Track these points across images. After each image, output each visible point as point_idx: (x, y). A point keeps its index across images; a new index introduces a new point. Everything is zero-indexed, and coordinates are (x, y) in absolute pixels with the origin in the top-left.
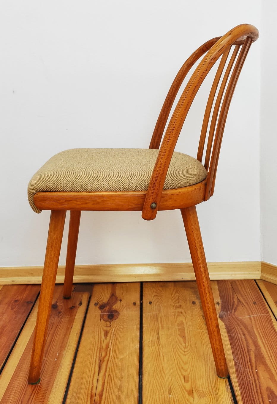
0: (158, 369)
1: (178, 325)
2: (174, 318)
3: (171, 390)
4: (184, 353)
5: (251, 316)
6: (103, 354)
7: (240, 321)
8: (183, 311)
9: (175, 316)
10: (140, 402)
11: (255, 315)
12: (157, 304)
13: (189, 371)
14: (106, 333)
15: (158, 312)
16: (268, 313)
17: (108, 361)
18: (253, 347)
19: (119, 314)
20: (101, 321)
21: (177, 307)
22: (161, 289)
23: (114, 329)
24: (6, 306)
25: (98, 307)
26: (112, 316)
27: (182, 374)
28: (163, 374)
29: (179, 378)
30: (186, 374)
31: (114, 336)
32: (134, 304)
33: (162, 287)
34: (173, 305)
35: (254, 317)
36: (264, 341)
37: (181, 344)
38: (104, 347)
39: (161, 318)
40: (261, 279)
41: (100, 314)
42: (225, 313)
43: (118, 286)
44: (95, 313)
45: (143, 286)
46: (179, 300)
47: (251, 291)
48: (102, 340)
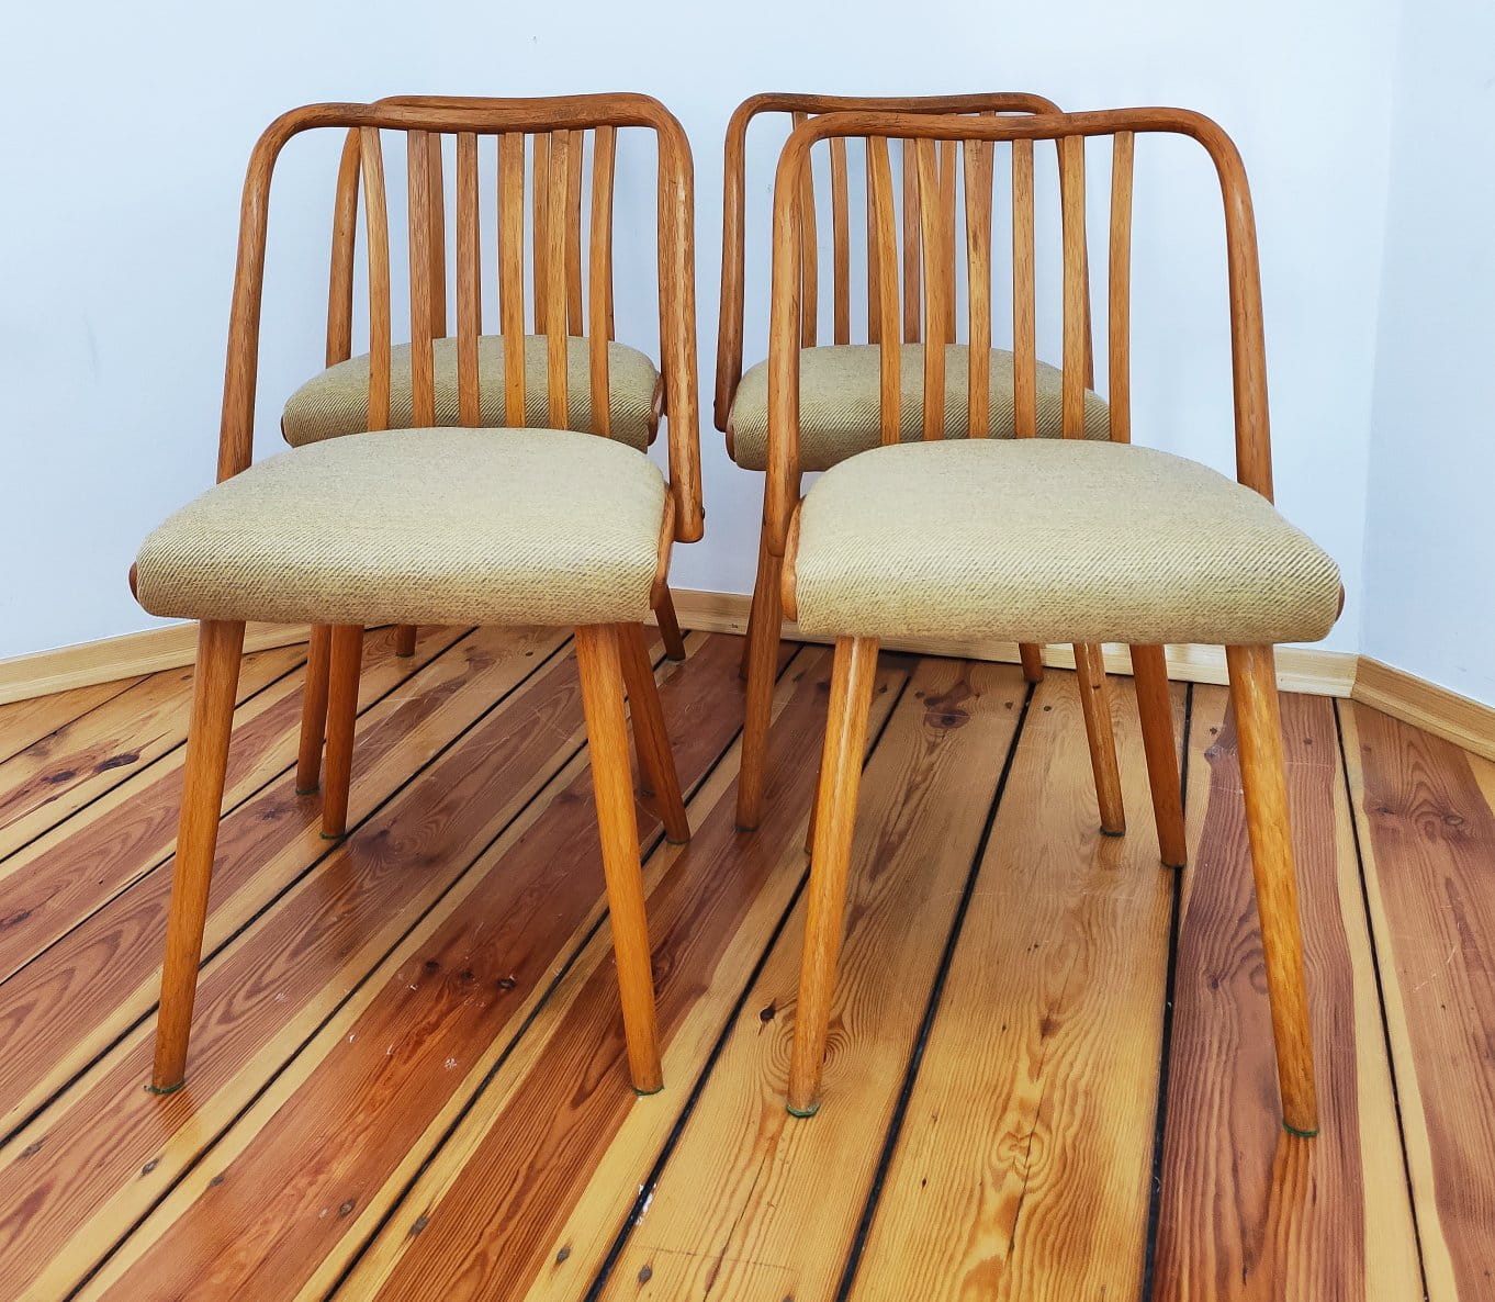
8: (1121, 733)
12: (1064, 712)
15: (1059, 728)
25: (922, 700)
26: (951, 719)
31: (949, 753)
39: (1063, 737)
40: (1351, 698)
42: (1222, 749)
43: (978, 668)
46: (1120, 713)
47: (1312, 717)
48: (921, 756)
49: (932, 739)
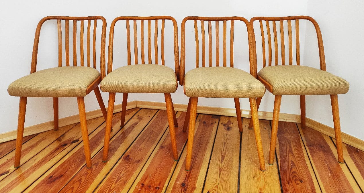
6: (226, 141)
7: (285, 137)
11: (292, 136)
14: (227, 135)
16: (299, 136)
17: (228, 143)
18: (288, 147)
19: (232, 128)
20: (224, 130)
23: (230, 133)
25: (223, 125)
26: (229, 129)
31: (230, 136)
36: (294, 145)
38: (226, 139)
40: (299, 123)
41: (224, 127)
43: (231, 118)
44: (221, 127)
45: (243, 119)
47: (293, 127)
49: (226, 133)
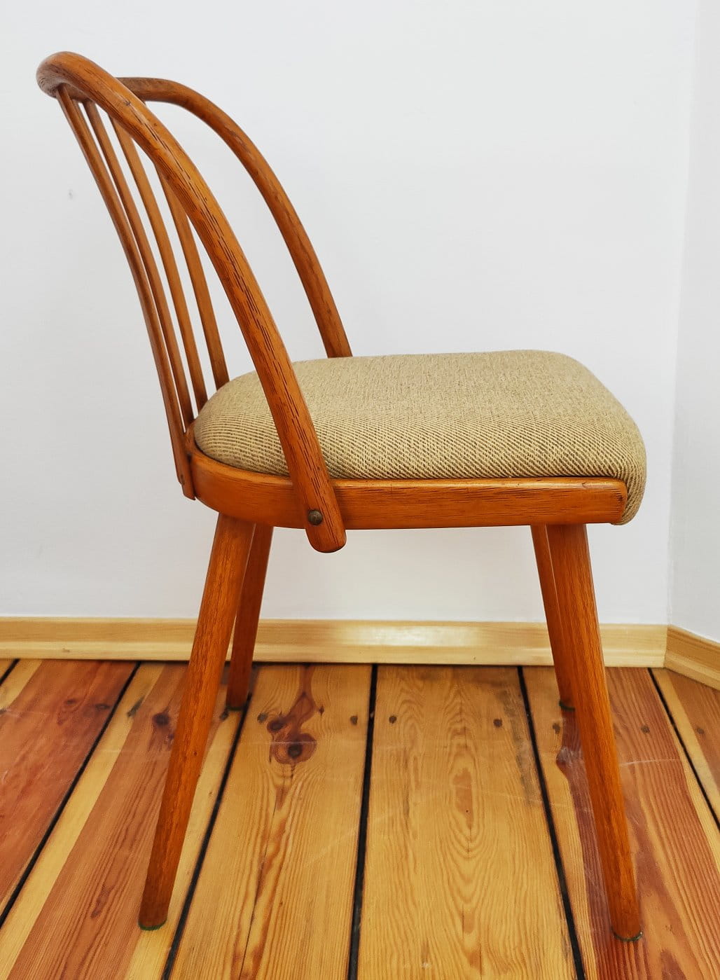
0: (400, 891)
1: (458, 780)
2: (448, 761)
3: (428, 952)
4: (465, 853)
5: (636, 763)
6: (271, 849)
8: (470, 743)
9: (450, 754)
10: (353, 975)
11: (643, 762)
12: (410, 723)
13: (474, 901)
14: (282, 793)
15: (409, 745)
16: (676, 755)
17: (280, 868)
18: (634, 846)
19: (315, 745)
20: (270, 760)
21: (456, 733)
22: (420, 684)
23: (300, 785)
24: (46, 715)
25: (266, 723)
26: (297, 749)
27: (457, 907)
28: (412, 908)
29: (450, 920)
30: (467, 908)
31: (300, 802)
32: (354, 720)
33: (423, 678)
34: (448, 726)
35: (641, 765)
36: (662, 830)
37: (461, 831)
38: (274, 829)
39: (415, 759)
40: (664, 668)
41: (270, 743)
42: (572, 753)
43: (317, 673)
44: (258, 738)
45: (379, 674)
46: (464, 716)
47: (639, 698)
48: (271, 811)
49: (280, 782)
